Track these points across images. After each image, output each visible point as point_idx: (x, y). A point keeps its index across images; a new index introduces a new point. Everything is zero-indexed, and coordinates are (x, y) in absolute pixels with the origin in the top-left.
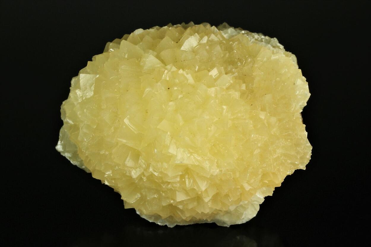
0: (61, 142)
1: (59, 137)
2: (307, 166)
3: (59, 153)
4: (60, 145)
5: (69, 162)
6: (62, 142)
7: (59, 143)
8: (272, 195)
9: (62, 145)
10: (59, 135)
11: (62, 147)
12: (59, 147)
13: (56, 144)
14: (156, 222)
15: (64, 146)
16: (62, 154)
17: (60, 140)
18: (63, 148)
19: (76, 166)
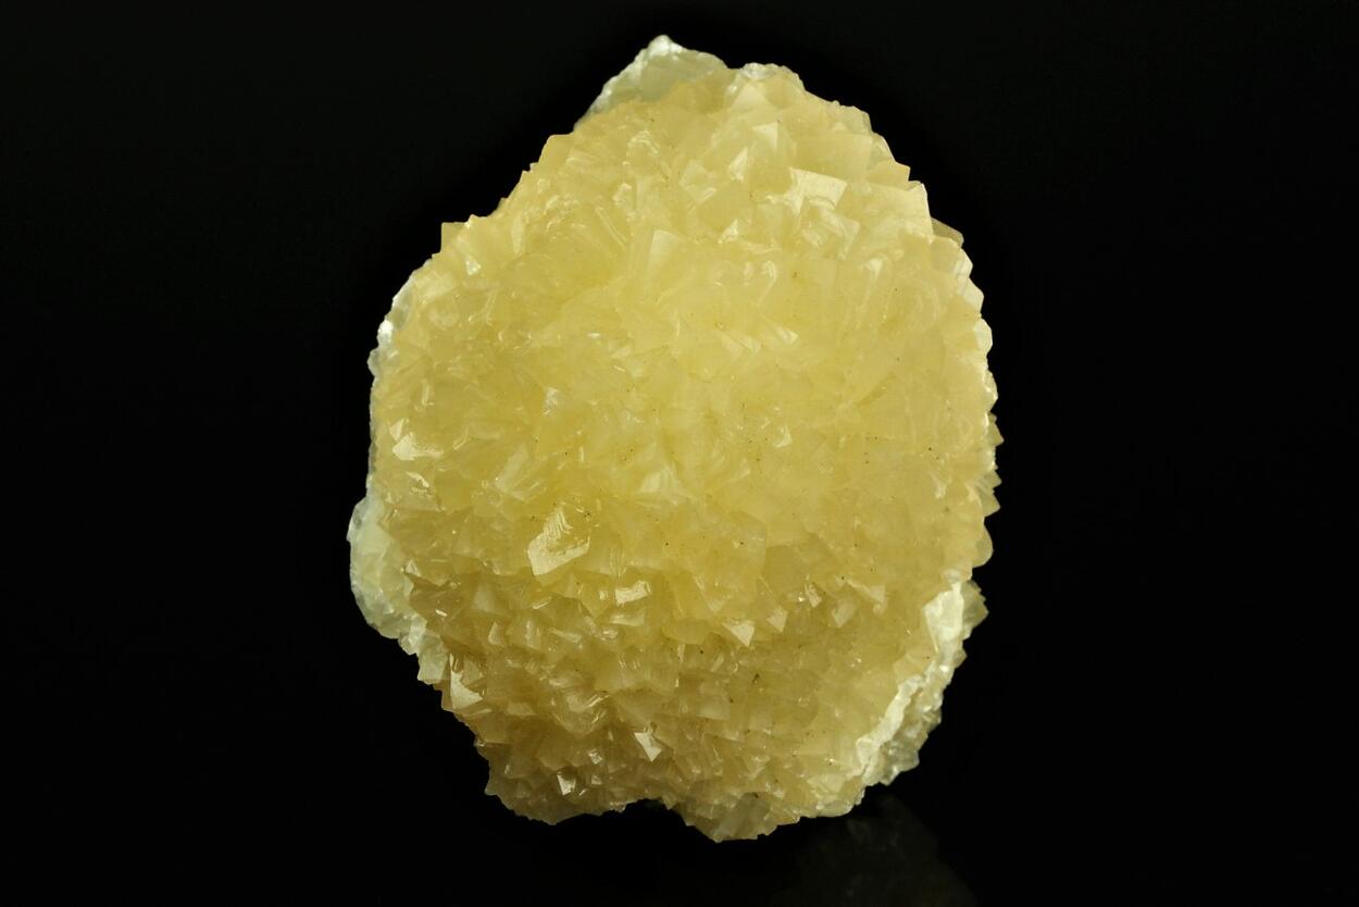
0: (676, 54)
1: (695, 52)
2: (495, 799)
3: (645, 45)
4: (669, 51)
5: (616, 73)
6: (675, 58)
7: (677, 48)
8: (419, 678)
9: (669, 55)
10: (701, 49)
11: (664, 54)
12: (663, 46)
13: (676, 39)
14: (390, 314)
15: (662, 62)
16: (643, 53)
17: (685, 50)
18: (656, 57)
19: (599, 91)
